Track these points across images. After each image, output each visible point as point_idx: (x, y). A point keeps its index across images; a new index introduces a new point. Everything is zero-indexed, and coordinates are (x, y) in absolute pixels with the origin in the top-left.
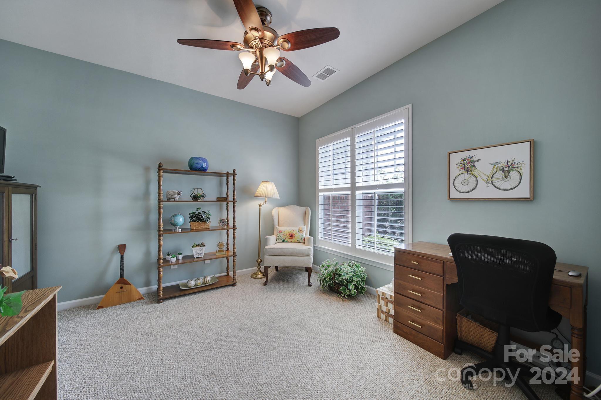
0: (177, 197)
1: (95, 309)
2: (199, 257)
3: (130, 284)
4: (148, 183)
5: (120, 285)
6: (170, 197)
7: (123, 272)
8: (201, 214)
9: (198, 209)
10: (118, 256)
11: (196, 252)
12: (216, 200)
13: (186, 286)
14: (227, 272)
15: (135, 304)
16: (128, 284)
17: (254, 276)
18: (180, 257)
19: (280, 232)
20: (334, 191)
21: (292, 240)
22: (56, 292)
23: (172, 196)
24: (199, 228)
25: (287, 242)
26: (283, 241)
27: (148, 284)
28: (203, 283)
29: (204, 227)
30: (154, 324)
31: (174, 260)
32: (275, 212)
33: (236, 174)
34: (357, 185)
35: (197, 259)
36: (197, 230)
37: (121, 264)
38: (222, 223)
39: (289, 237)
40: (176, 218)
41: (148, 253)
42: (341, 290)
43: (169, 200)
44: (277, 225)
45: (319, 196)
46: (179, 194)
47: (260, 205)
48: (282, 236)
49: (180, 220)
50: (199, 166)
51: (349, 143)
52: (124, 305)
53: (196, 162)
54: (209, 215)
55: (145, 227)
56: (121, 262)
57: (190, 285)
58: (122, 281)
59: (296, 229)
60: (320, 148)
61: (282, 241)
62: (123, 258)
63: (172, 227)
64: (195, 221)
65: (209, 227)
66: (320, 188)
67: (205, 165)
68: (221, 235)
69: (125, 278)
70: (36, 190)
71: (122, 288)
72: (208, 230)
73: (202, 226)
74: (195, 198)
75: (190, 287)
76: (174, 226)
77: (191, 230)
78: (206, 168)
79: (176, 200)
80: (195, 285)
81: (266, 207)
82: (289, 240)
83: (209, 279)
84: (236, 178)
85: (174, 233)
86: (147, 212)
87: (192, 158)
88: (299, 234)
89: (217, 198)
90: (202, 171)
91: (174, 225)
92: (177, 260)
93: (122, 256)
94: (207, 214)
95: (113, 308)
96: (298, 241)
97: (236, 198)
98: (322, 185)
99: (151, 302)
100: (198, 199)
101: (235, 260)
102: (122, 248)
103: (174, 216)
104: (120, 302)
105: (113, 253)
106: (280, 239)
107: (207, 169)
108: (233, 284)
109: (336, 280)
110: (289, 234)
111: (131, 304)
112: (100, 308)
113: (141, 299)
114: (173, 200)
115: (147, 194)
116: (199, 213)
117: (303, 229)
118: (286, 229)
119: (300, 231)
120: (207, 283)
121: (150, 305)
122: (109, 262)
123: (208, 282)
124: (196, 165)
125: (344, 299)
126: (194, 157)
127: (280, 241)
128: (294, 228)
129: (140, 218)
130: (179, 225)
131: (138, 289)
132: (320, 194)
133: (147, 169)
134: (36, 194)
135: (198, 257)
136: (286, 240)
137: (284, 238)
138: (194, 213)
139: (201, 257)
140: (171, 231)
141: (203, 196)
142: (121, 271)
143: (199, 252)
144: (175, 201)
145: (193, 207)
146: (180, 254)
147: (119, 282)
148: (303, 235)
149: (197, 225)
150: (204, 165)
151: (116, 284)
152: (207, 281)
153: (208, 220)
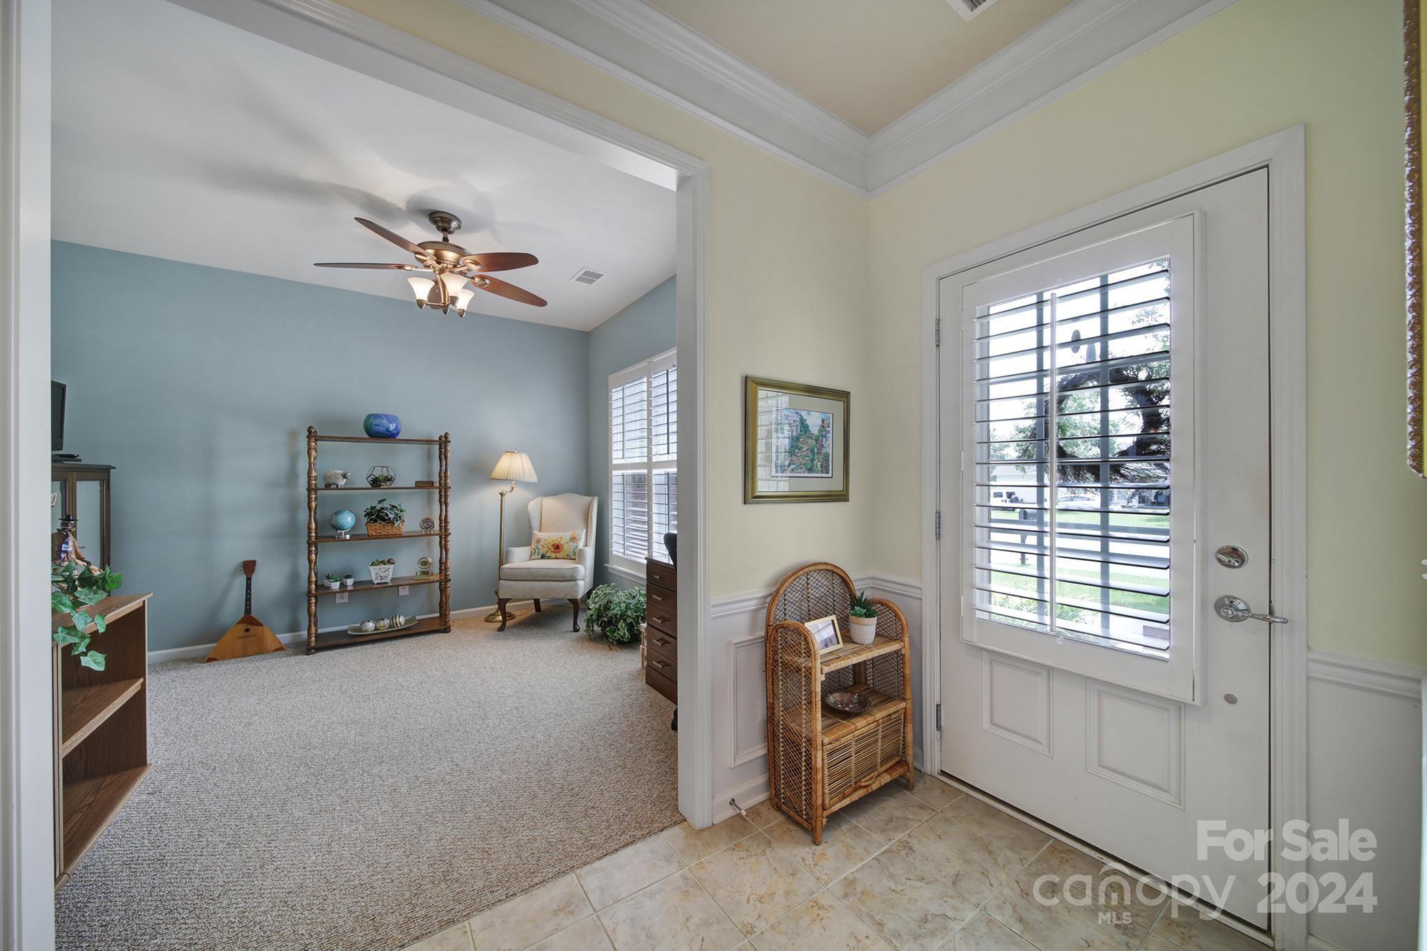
0: (342, 482)
1: (203, 663)
2: (383, 581)
3: (262, 625)
4: (294, 458)
5: (244, 626)
6: (330, 482)
7: (250, 605)
8: (384, 509)
9: (380, 502)
10: (242, 579)
11: (376, 574)
12: (414, 486)
13: (360, 630)
14: (440, 612)
15: (268, 656)
16: (259, 624)
17: (489, 619)
18: (350, 582)
19: (538, 541)
20: (630, 469)
21: (558, 555)
22: (145, 598)
23: (333, 481)
24: (383, 533)
25: (549, 558)
26: (543, 557)
27: (294, 627)
28: (390, 627)
29: (391, 532)
30: (292, 678)
31: (336, 586)
32: (533, 506)
33: (450, 442)
34: (655, 459)
35: (379, 586)
36: (379, 537)
37: (247, 591)
38: (425, 525)
39: (552, 550)
40: (341, 516)
41: (294, 577)
42: (608, 631)
43: (328, 487)
44: (538, 529)
45: (613, 477)
46: (344, 476)
47: (502, 494)
48: (540, 547)
49: (348, 520)
50: (382, 429)
51: (645, 387)
52: (250, 658)
53: (376, 423)
54: (401, 511)
55: (288, 533)
56: (247, 589)
57: (365, 628)
58: (249, 620)
59: (566, 536)
60: (614, 390)
61: (540, 557)
62: (250, 582)
63: (332, 533)
64: (375, 521)
65: (400, 531)
66: (615, 462)
67: (394, 427)
68: (429, 545)
69: (253, 614)
70: (109, 473)
71: (247, 630)
72: (400, 536)
73: (389, 530)
74: (376, 483)
75: (366, 631)
76: (337, 530)
77: (369, 537)
78: (395, 432)
79: (339, 487)
80: (376, 629)
81: (515, 497)
82: (553, 555)
83: (402, 620)
84: (449, 448)
85: (337, 541)
86: (293, 507)
87: (370, 416)
88: (571, 543)
89: (416, 482)
90: (388, 438)
91: (337, 527)
92: (343, 585)
93: (249, 579)
94: (397, 509)
95: (233, 661)
96: (568, 557)
97: (449, 481)
98: (616, 457)
99: (296, 654)
100: (380, 485)
101: (449, 587)
102: (249, 567)
103: (337, 513)
104: (244, 654)
105: (234, 574)
106: (536, 554)
107: (398, 433)
108: (445, 629)
109: (605, 617)
110: (553, 545)
111: (263, 656)
112: (210, 660)
113: (281, 649)
114: (335, 486)
115: (292, 476)
116: (382, 508)
117: (579, 535)
118: (546, 536)
119: (573, 539)
120: (397, 626)
121: (293, 658)
122: (227, 591)
123: (399, 625)
124: (377, 427)
125: (612, 647)
126: (373, 415)
127: (536, 556)
128: (563, 534)
129: (278, 518)
130: (345, 528)
131: (278, 636)
132: (614, 473)
133: (293, 435)
134: (109, 480)
135: (380, 582)
136: (548, 555)
137: (543, 551)
138: (373, 508)
139: (387, 583)
140: (333, 538)
141: (390, 480)
142: (246, 603)
143: (382, 574)
144: (337, 488)
145: (371, 499)
146: (349, 577)
147: (242, 621)
148: (577, 547)
149: (378, 527)
150: (392, 427)
151: (238, 623)
152: (396, 624)
153: (397, 520)
